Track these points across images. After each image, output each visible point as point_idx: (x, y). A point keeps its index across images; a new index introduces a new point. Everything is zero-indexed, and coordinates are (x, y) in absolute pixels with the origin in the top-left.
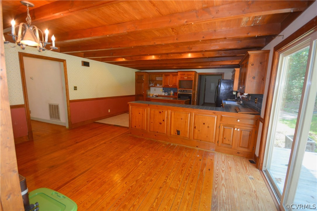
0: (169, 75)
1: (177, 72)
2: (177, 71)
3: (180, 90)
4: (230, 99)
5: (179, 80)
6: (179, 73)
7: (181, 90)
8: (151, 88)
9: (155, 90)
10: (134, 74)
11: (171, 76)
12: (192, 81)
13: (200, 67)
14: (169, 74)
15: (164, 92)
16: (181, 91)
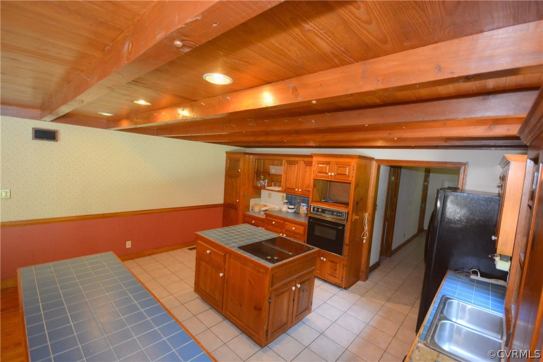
0: (297, 162)
1: (311, 156)
2: (309, 154)
3: (314, 208)
4: (482, 276)
5: (314, 179)
6: (315, 159)
7: (318, 209)
8: (263, 191)
9: (270, 196)
10: (224, 156)
11: (302, 164)
12: (350, 183)
13: (379, 144)
14: (297, 159)
15: (287, 203)
16: (318, 211)
